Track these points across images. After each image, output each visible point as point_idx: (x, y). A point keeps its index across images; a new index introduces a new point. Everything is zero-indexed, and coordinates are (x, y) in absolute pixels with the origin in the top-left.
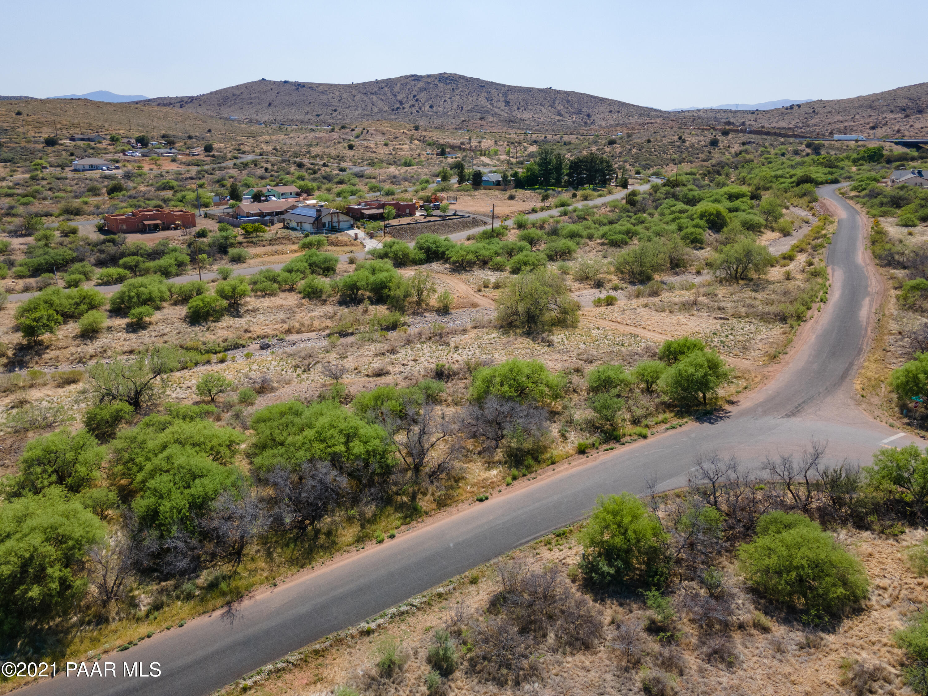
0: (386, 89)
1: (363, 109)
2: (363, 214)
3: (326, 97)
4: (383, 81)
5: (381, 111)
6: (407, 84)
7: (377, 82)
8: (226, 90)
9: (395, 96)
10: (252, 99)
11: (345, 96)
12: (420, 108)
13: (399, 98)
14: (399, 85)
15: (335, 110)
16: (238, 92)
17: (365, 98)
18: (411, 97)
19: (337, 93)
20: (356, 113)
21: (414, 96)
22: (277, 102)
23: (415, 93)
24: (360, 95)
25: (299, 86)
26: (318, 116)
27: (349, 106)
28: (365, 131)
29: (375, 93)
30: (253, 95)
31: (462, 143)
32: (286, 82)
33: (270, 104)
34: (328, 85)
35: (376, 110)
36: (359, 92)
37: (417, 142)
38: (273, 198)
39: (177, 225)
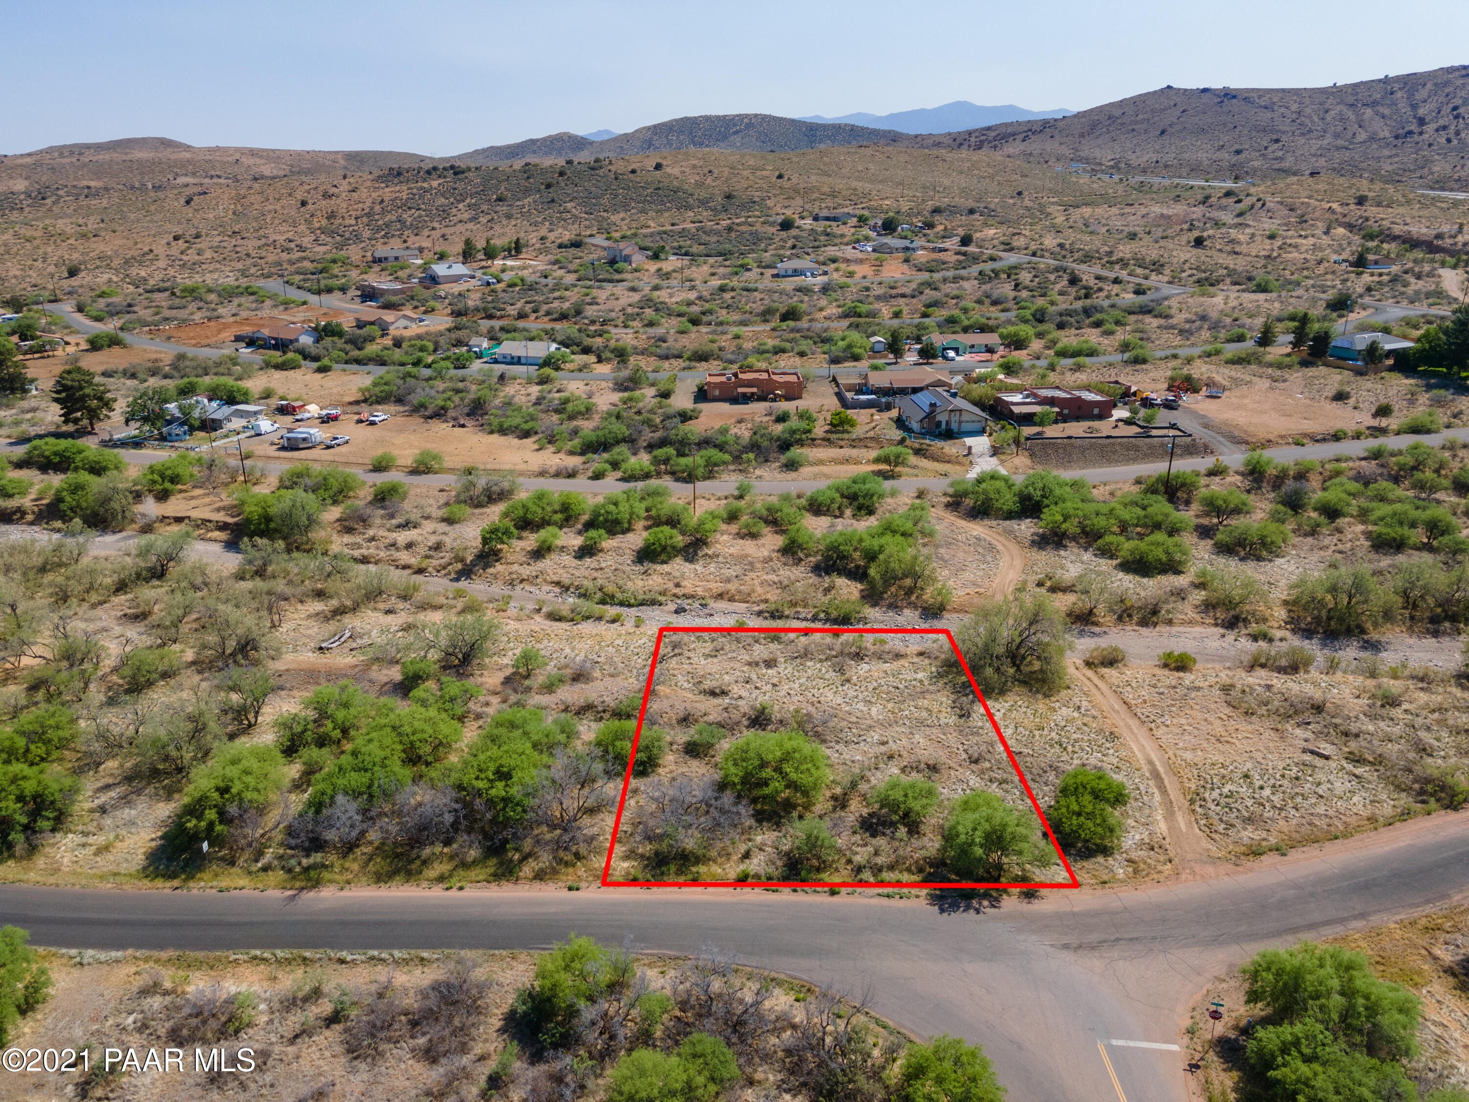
0: (1399, 94)
1: (1337, 136)
2: (1011, 411)
3: (1269, 115)
4: (1398, 79)
5: (1373, 138)
6: (1446, 84)
7: (1386, 80)
8: (1100, 109)
9: (1414, 107)
10: (1137, 122)
11: (1308, 111)
12: (1457, 133)
13: (1421, 112)
14: (1429, 86)
15: (1277, 141)
16: (1118, 112)
17: (1350, 114)
18: (1446, 110)
19: (1294, 107)
20: (1315, 144)
21: (1455, 108)
22: (1178, 127)
23: (1457, 101)
24: (1339, 108)
25: (1228, 95)
26: (1238, 152)
27: (1310, 131)
28: (1260, 204)
29: (1374, 104)
30: (1140, 117)
31: (1439, 236)
32: (1205, 90)
33: (1163, 132)
34: (1283, 90)
35: (1362, 136)
36: (1342, 102)
37: (1341, 231)
38: (951, 354)
39: (776, 396)
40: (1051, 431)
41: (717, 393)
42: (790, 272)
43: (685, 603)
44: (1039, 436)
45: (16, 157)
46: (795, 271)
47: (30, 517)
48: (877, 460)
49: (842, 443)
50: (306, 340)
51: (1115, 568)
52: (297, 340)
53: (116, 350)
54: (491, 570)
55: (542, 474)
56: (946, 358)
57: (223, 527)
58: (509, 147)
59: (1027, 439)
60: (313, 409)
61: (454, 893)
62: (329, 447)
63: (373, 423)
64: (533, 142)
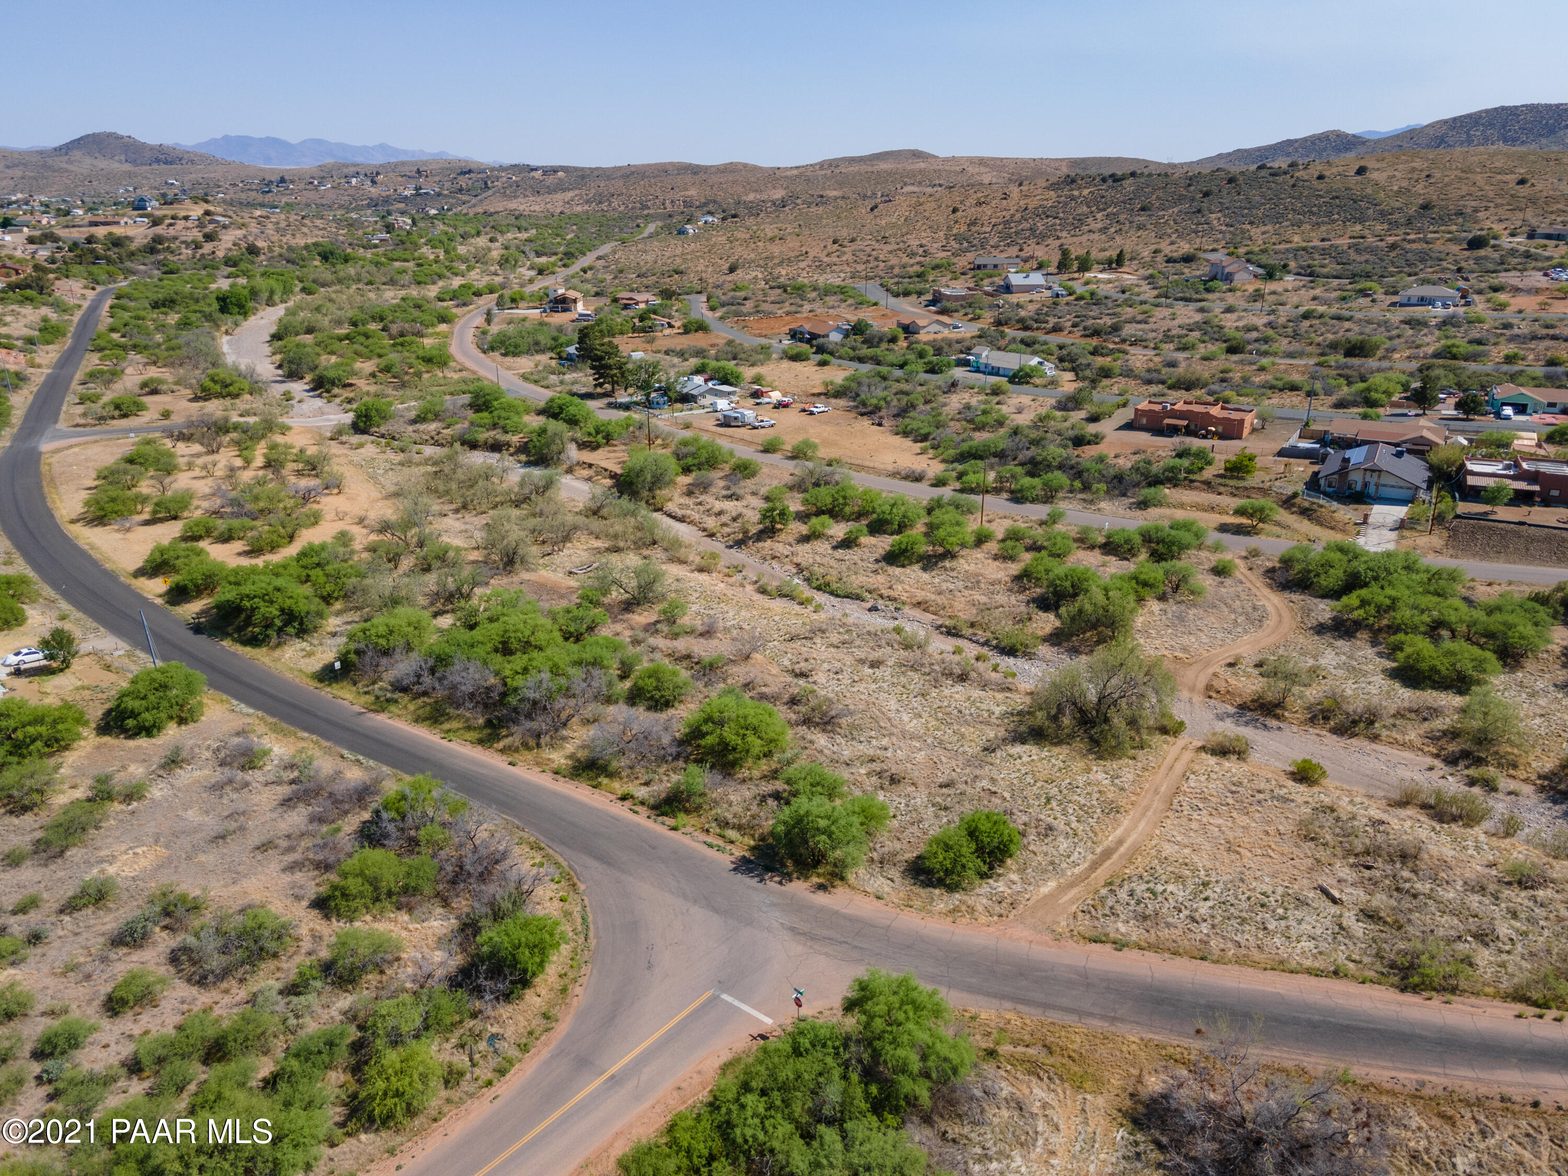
2: (1465, 482)
38: (1508, 411)
39: (1209, 432)
40: (1504, 513)
41: (1144, 421)
42: (1414, 301)
43: (881, 604)
44: (1483, 516)
45: (786, 169)
46: (1422, 299)
47: (512, 450)
48: (1240, 512)
49: (1222, 489)
50: (835, 337)
51: (1384, 671)
52: (827, 336)
53: (700, 334)
54: (760, 544)
55: (895, 475)
56: (1498, 415)
57: (613, 476)
58: (1259, 149)
59: (1458, 517)
60: (776, 396)
61: (444, 742)
62: (755, 428)
63: (812, 413)
64: (1289, 142)
